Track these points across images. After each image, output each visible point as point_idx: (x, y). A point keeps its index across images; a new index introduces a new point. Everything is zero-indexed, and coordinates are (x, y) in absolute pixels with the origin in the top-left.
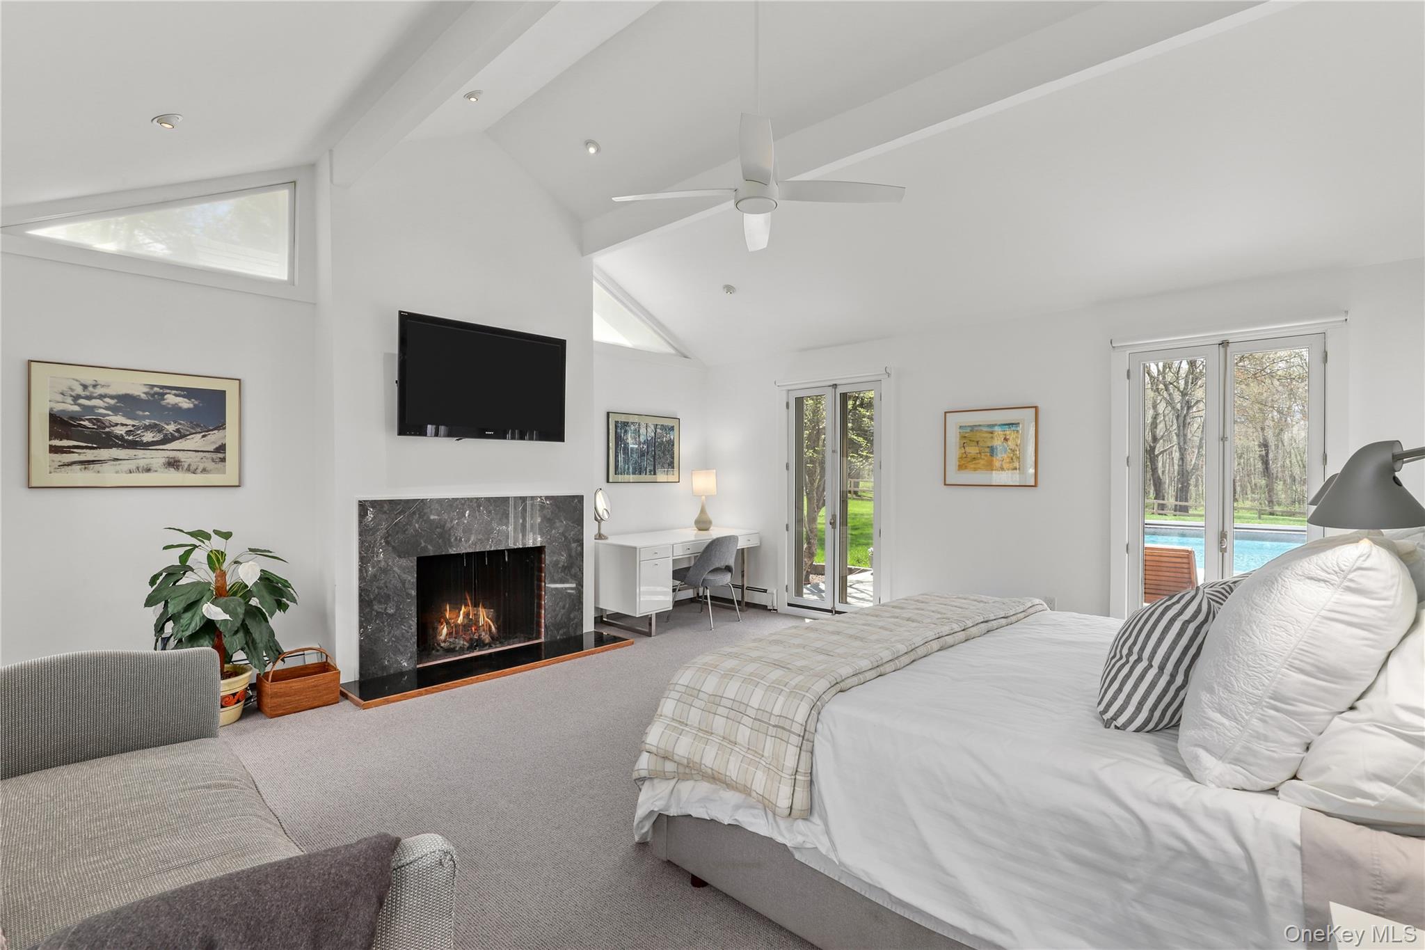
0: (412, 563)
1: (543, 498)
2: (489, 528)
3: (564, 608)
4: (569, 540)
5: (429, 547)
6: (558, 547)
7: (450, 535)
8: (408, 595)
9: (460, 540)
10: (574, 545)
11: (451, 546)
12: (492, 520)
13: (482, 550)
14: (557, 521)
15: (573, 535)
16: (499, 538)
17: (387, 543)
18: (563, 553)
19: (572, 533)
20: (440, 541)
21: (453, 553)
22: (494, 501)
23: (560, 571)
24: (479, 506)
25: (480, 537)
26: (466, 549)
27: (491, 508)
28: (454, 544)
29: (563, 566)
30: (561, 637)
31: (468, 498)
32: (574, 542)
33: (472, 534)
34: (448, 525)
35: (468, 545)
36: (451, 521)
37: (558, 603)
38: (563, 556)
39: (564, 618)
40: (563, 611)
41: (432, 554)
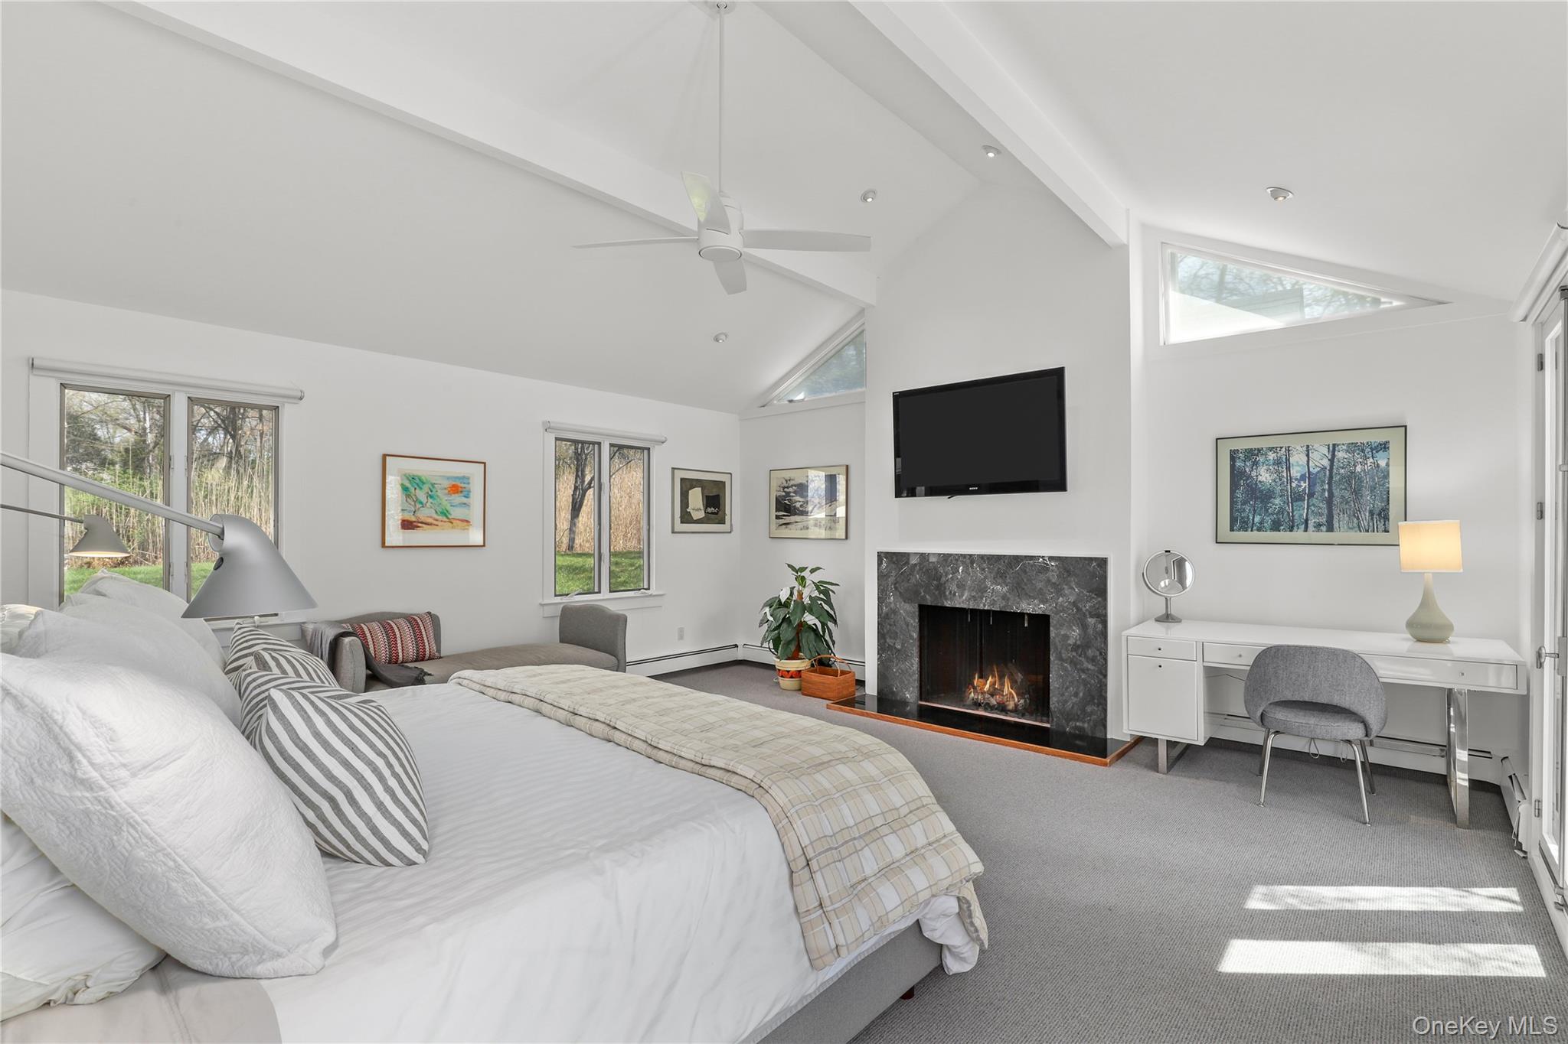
0: (914, 609)
1: (1047, 558)
2: (983, 586)
3: (1076, 695)
4: (1084, 613)
5: (927, 597)
6: (1067, 619)
7: (945, 588)
8: (911, 637)
9: (955, 594)
10: (1091, 621)
11: (946, 599)
12: (986, 577)
13: (976, 607)
14: (1066, 587)
15: (1090, 607)
16: (993, 597)
17: (896, 588)
18: (1074, 628)
19: (1088, 605)
20: (937, 593)
21: (948, 605)
22: (988, 558)
23: (1070, 648)
24: (972, 563)
25: (974, 594)
26: (960, 604)
27: (985, 565)
28: (949, 597)
29: (1075, 644)
30: (1072, 731)
31: (962, 555)
32: (1091, 617)
33: (965, 589)
34: (943, 579)
35: (961, 600)
36: (946, 576)
37: (1067, 688)
38: (1074, 631)
39: (1075, 708)
40: (1074, 700)
41: (929, 604)
